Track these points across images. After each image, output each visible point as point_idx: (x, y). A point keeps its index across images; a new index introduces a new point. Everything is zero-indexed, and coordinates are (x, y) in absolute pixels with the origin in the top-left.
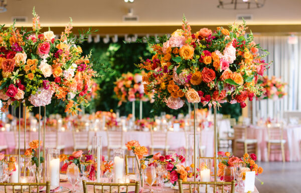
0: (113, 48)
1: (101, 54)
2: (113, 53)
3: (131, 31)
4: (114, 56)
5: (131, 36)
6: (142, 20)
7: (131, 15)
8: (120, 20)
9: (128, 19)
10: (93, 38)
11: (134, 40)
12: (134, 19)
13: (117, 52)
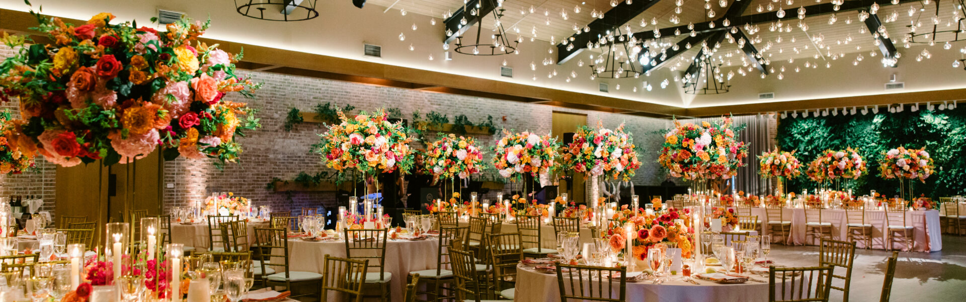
0: (878, 120)
1: (865, 127)
2: (878, 125)
3: (895, 100)
4: (880, 130)
5: (895, 106)
6: (907, 87)
7: (894, 82)
8: (881, 87)
9: (890, 87)
10: (848, 110)
11: (900, 109)
12: (899, 86)
13: (883, 124)
